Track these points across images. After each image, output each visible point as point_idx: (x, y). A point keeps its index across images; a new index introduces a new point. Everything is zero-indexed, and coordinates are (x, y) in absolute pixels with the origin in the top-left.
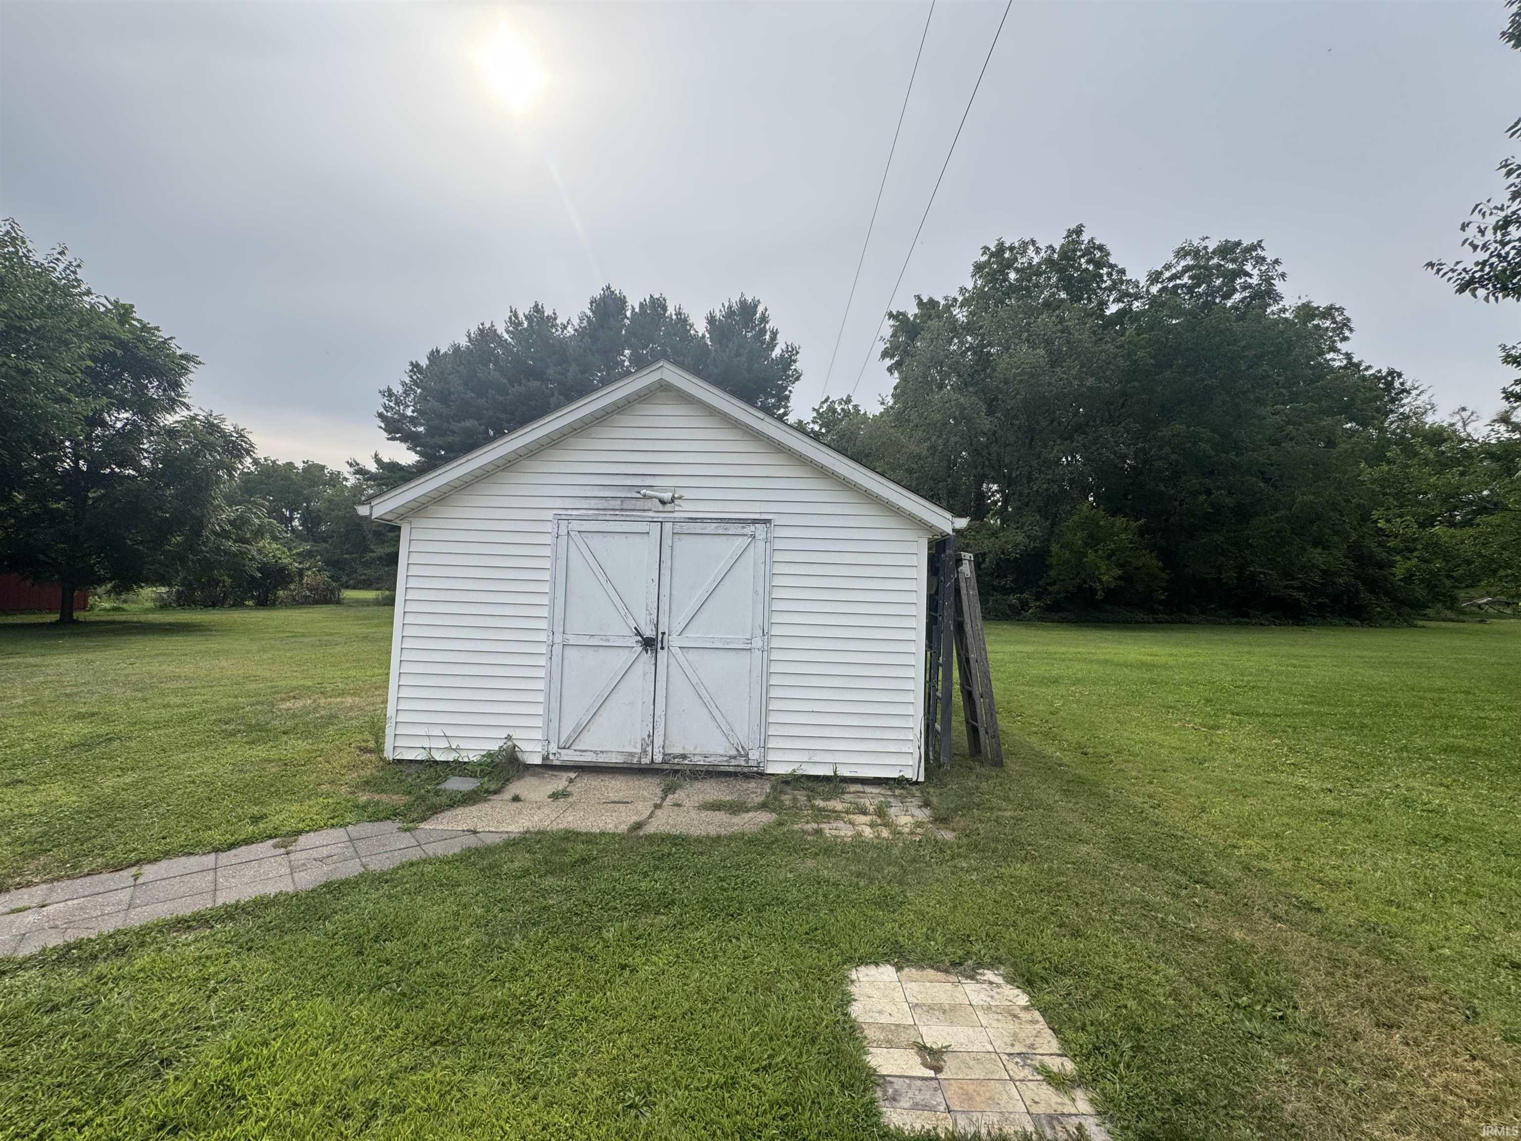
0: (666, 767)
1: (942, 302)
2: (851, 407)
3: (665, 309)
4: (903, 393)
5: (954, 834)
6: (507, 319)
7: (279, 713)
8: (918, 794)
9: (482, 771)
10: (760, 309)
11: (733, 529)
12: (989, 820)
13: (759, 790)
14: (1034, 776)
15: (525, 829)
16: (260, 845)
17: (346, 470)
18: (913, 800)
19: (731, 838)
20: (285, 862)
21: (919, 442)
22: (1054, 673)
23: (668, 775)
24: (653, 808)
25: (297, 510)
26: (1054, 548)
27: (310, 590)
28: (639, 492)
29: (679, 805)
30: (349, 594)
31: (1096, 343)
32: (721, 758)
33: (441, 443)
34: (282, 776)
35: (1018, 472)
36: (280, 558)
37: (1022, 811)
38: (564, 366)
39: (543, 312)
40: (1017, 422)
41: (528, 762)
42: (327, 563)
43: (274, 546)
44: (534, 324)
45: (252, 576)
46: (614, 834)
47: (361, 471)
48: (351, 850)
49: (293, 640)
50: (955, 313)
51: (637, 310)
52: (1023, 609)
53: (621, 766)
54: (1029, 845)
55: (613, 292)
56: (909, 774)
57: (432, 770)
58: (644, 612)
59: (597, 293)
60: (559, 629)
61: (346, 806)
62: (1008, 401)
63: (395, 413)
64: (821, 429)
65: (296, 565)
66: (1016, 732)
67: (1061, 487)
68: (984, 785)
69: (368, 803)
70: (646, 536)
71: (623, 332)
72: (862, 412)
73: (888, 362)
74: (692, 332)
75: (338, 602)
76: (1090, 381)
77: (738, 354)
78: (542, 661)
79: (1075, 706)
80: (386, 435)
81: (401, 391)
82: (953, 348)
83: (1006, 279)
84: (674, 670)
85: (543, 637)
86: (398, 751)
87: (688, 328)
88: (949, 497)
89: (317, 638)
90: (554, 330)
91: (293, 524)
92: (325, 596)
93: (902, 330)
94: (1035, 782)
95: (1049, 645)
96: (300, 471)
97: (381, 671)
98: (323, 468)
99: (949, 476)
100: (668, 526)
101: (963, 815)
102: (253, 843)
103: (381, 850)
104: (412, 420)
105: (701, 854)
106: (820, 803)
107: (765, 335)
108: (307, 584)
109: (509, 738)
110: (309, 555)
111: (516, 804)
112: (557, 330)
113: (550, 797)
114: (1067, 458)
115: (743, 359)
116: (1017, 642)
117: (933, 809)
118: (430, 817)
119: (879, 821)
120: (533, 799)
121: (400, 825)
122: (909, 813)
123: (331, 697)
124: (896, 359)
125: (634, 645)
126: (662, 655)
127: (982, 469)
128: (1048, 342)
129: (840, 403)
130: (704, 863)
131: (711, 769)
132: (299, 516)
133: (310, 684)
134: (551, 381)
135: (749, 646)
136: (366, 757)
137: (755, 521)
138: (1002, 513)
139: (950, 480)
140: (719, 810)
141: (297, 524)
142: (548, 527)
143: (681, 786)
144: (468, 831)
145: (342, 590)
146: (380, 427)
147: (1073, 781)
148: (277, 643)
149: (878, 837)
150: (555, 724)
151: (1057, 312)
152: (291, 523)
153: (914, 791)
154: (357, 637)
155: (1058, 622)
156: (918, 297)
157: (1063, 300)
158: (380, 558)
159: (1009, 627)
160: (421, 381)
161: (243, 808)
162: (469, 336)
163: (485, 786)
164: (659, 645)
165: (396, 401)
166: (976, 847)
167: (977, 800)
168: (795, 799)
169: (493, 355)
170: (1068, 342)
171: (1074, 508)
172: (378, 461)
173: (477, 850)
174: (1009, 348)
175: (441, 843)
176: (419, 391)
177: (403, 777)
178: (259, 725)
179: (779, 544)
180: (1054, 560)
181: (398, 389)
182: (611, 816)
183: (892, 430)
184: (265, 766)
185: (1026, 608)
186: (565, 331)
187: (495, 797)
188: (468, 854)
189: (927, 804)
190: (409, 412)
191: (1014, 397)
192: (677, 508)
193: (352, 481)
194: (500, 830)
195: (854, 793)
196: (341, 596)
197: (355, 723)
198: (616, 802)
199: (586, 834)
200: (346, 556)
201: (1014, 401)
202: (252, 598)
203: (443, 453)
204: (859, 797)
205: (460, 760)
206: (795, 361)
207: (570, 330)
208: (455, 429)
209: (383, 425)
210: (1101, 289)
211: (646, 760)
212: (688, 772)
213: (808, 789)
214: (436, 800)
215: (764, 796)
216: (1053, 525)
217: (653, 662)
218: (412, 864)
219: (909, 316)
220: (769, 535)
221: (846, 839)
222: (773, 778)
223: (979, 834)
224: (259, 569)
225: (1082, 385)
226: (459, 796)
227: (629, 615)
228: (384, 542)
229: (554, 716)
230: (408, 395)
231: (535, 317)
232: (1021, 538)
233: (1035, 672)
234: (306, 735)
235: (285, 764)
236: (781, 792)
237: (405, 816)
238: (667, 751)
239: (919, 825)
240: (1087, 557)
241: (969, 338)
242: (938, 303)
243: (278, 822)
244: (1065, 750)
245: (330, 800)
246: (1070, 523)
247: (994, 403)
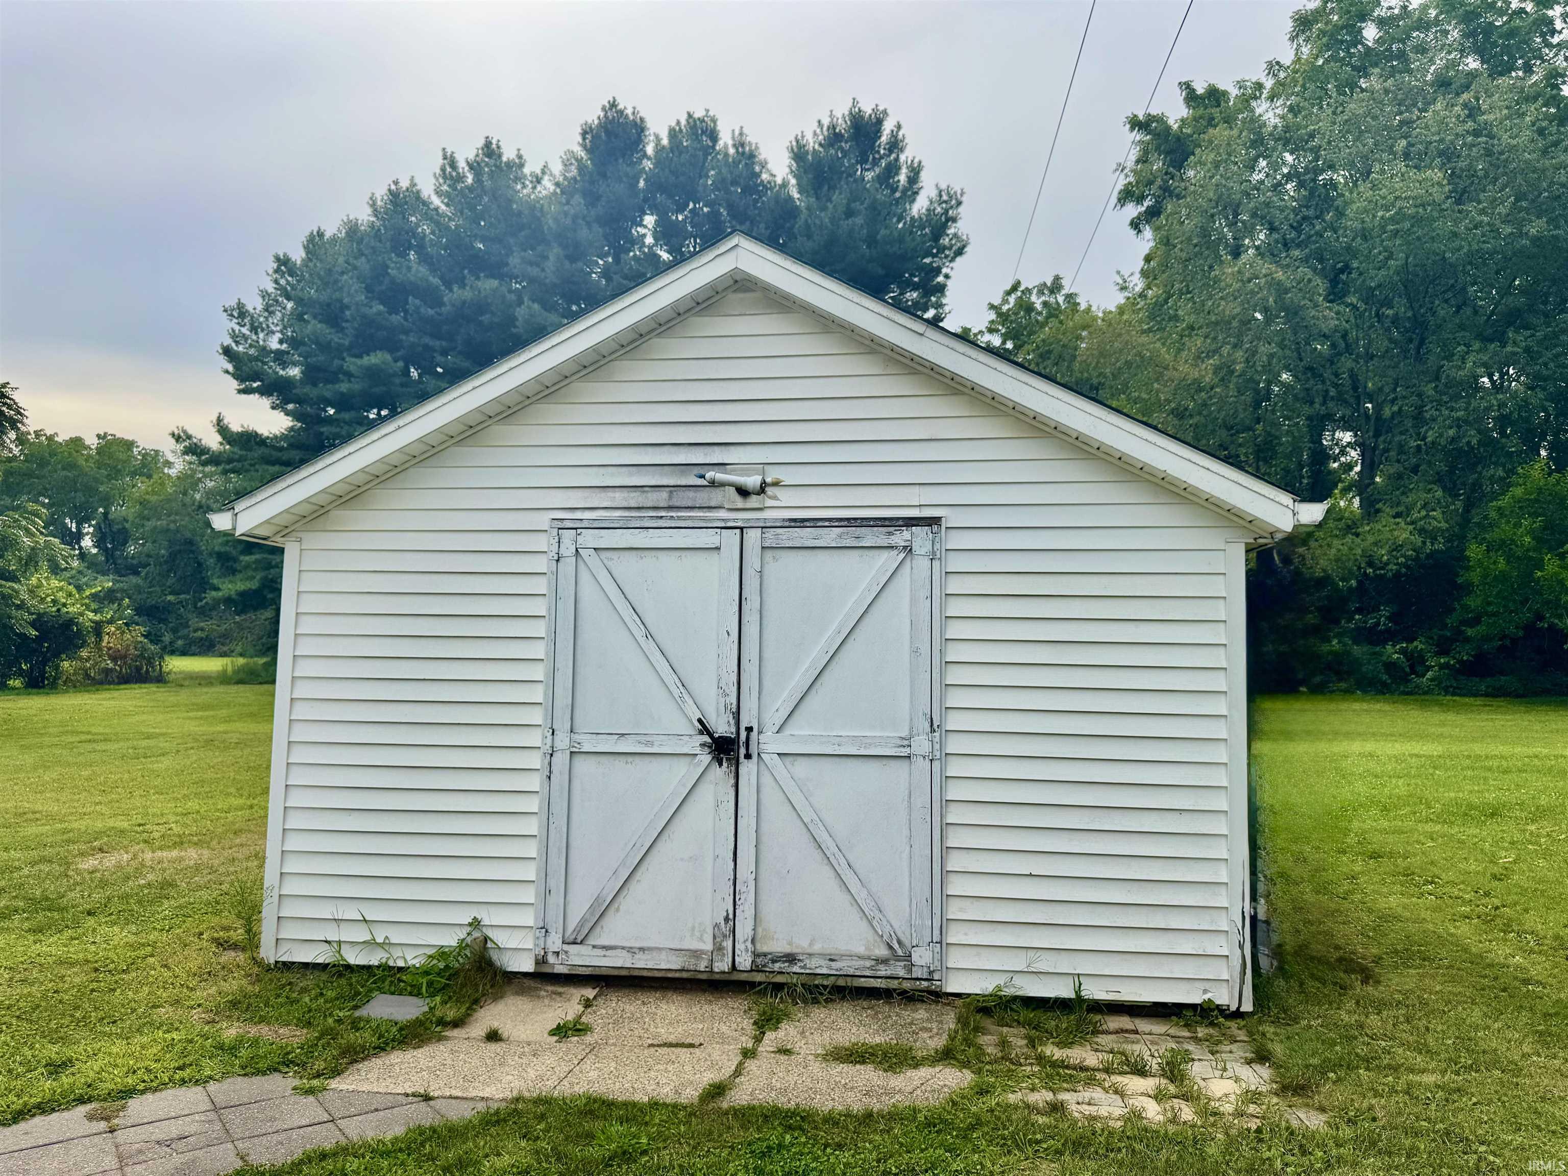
0: (759, 977)
1: (1234, 92)
2: (1061, 299)
3: (713, 136)
4: (1165, 266)
5: (1323, 1117)
6: (438, 171)
7: (79, 879)
8: (1242, 1035)
9: (430, 984)
10: (888, 127)
11: (871, 537)
12: (1393, 1091)
13: (934, 1025)
14: (1473, 1003)
15: (515, 1094)
16: (66, 1114)
17: (169, 449)
18: (1234, 1047)
19: (894, 1116)
20: (109, 1147)
21: (1199, 358)
22: (1491, 797)
23: (762, 993)
24: (740, 1058)
25: (87, 519)
26: (1474, 551)
27: (114, 659)
28: (703, 477)
29: (786, 1052)
30: (177, 664)
31: (1545, 152)
32: (861, 963)
33: (328, 394)
34: (93, 990)
35: (1395, 408)
36: (64, 605)
37: (1458, 1074)
38: (540, 248)
39: (500, 156)
40: (1390, 312)
41: (509, 969)
42: (139, 611)
43: (55, 583)
44: (485, 177)
45: (23, 636)
46: (675, 1106)
47: (195, 449)
48: (218, 1126)
49: (89, 747)
50: (1258, 111)
51: (665, 142)
52: (1413, 671)
53: (677, 975)
54: (1482, 1143)
55: (621, 112)
56: (1223, 997)
57: (343, 981)
58: (714, 691)
59: (593, 115)
60: (563, 725)
61: (202, 1047)
62: (1372, 272)
63: (251, 346)
64: (1004, 343)
65: (91, 615)
66: (1427, 915)
67: (1484, 432)
68: (1374, 1020)
69: (239, 1042)
70: (715, 553)
71: (642, 184)
72: (1083, 306)
73: (1132, 210)
74: (765, 176)
75: (161, 679)
76: (1536, 227)
77: (850, 213)
78: (534, 782)
79: (1542, 862)
80: (234, 384)
81: (260, 307)
82: (1256, 177)
83: (1357, 39)
84: (771, 795)
85: (534, 738)
86: (283, 948)
87: (757, 169)
88: (1258, 459)
89: (130, 743)
90: (519, 187)
91: (83, 544)
92: (138, 669)
93: (1157, 148)
94: (1477, 1012)
95: (1474, 740)
96: (94, 452)
97: (240, 801)
98: (129, 445)
99: (1258, 421)
100: (752, 536)
101: (1339, 1080)
102: (53, 1110)
103: (268, 1127)
104: (280, 357)
105: (840, 1146)
106: (1052, 1051)
107: (897, 174)
108: (110, 649)
109: (476, 924)
110: (108, 597)
111: (494, 1047)
112: (524, 187)
113: (552, 1033)
114: (1490, 377)
115: (859, 220)
116: (1406, 736)
117: (1276, 1066)
118: (346, 1068)
119: (1172, 1089)
120: (523, 1037)
121: (297, 1082)
122: (1230, 1073)
123: (161, 848)
124: (1147, 203)
125: (698, 750)
126: (748, 768)
127: (1324, 403)
128: (1448, 155)
129: (1041, 293)
130: (847, 1165)
131: (841, 982)
132: (91, 530)
133: (125, 825)
134: (516, 277)
135: (905, 752)
136: (229, 956)
137: (910, 522)
138: (1362, 487)
139: (1260, 427)
140: (863, 1062)
141: (90, 543)
142: (541, 543)
143: (787, 1015)
144: (414, 1095)
145: (167, 658)
146: (227, 372)
147: (1557, 1014)
148: (64, 752)
149: (1174, 1120)
150: (556, 899)
151: (1465, 96)
152: (78, 543)
153: (1236, 1032)
154: (196, 740)
155: (1487, 695)
156: (1187, 87)
157: (1473, 75)
158: (228, 601)
159: (1387, 707)
160: (293, 287)
161: (32, 1047)
162: (373, 205)
163: (438, 1013)
164: (743, 751)
165: (252, 325)
166: (1373, 1144)
167: (1362, 1050)
168: (1003, 1044)
169: (415, 235)
170: (1489, 153)
171: (1512, 472)
172: (222, 429)
173: (435, 1131)
174: (1369, 173)
175: (370, 1116)
176: (290, 305)
177: (295, 995)
178: (47, 899)
179: (956, 563)
180: (1475, 576)
181: (254, 304)
182: (666, 1071)
183: (1144, 339)
184: (63, 972)
185: (1419, 669)
186: (539, 188)
187: (456, 1033)
188: (420, 1139)
189: (1261, 1057)
190: (274, 343)
191: (1383, 265)
192: (769, 503)
193: (178, 465)
194: (470, 1095)
195: (1117, 1032)
196: (164, 669)
197: (205, 895)
198: (671, 1045)
199: (625, 1104)
200: (169, 598)
201: (1383, 272)
202: (20, 675)
203: (331, 411)
204: (1127, 1041)
205: (391, 963)
206: (954, 220)
207: (548, 185)
208: (352, 368)
209: (230, 368)
210: (1550, 46)
211: (721, 965)
212: (799, 989)
213: (1028, 1024)
214: (354, 1037)
215: (945, 1036)
216: (1469, 507)
217: (732, 781)
218: (323, 1156)
219: (1171, 122)
220: (937, 546)
221: (1112, 1123)
222: (959, 1002)
223: (1374, 1119)
224: (33, 624)
225: (1521, 235)
226: (394, 1029)
227: (686, 696)
228: (234, 572)
229: (557, 883)
230: (271, 313)
231: (487, 165)
232: (1405, 535)
233: (1452, 795)
234: (126, 917)
235: (96, 970)
236: (977, 1029)
237: (303, 1065)
238: (763, 948)
239: (1253, 1097)
240: (1541, 569)
241: (1289, 158)
242: (1225, 93)
243: (92, 1074)
244: (1532, 951)
245: (175, 1035)
246: (1505, 501)
247: (1344, 277)
